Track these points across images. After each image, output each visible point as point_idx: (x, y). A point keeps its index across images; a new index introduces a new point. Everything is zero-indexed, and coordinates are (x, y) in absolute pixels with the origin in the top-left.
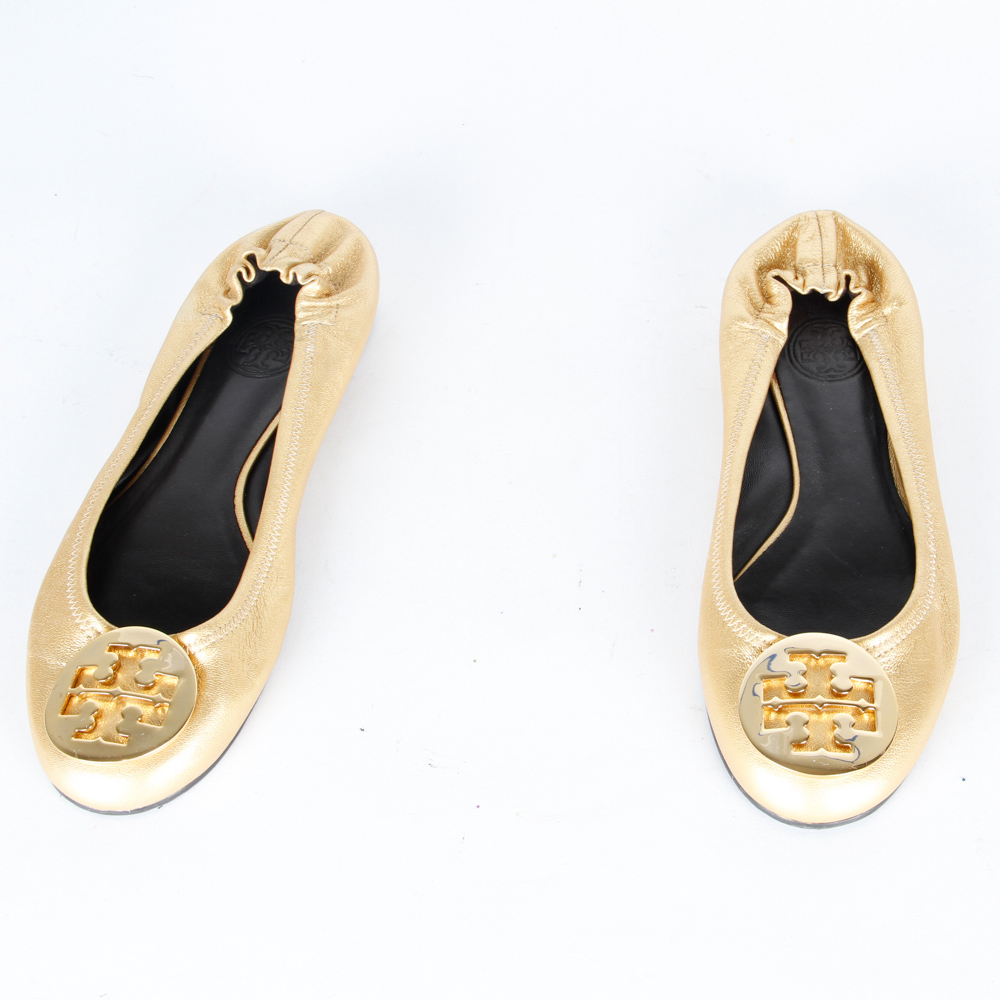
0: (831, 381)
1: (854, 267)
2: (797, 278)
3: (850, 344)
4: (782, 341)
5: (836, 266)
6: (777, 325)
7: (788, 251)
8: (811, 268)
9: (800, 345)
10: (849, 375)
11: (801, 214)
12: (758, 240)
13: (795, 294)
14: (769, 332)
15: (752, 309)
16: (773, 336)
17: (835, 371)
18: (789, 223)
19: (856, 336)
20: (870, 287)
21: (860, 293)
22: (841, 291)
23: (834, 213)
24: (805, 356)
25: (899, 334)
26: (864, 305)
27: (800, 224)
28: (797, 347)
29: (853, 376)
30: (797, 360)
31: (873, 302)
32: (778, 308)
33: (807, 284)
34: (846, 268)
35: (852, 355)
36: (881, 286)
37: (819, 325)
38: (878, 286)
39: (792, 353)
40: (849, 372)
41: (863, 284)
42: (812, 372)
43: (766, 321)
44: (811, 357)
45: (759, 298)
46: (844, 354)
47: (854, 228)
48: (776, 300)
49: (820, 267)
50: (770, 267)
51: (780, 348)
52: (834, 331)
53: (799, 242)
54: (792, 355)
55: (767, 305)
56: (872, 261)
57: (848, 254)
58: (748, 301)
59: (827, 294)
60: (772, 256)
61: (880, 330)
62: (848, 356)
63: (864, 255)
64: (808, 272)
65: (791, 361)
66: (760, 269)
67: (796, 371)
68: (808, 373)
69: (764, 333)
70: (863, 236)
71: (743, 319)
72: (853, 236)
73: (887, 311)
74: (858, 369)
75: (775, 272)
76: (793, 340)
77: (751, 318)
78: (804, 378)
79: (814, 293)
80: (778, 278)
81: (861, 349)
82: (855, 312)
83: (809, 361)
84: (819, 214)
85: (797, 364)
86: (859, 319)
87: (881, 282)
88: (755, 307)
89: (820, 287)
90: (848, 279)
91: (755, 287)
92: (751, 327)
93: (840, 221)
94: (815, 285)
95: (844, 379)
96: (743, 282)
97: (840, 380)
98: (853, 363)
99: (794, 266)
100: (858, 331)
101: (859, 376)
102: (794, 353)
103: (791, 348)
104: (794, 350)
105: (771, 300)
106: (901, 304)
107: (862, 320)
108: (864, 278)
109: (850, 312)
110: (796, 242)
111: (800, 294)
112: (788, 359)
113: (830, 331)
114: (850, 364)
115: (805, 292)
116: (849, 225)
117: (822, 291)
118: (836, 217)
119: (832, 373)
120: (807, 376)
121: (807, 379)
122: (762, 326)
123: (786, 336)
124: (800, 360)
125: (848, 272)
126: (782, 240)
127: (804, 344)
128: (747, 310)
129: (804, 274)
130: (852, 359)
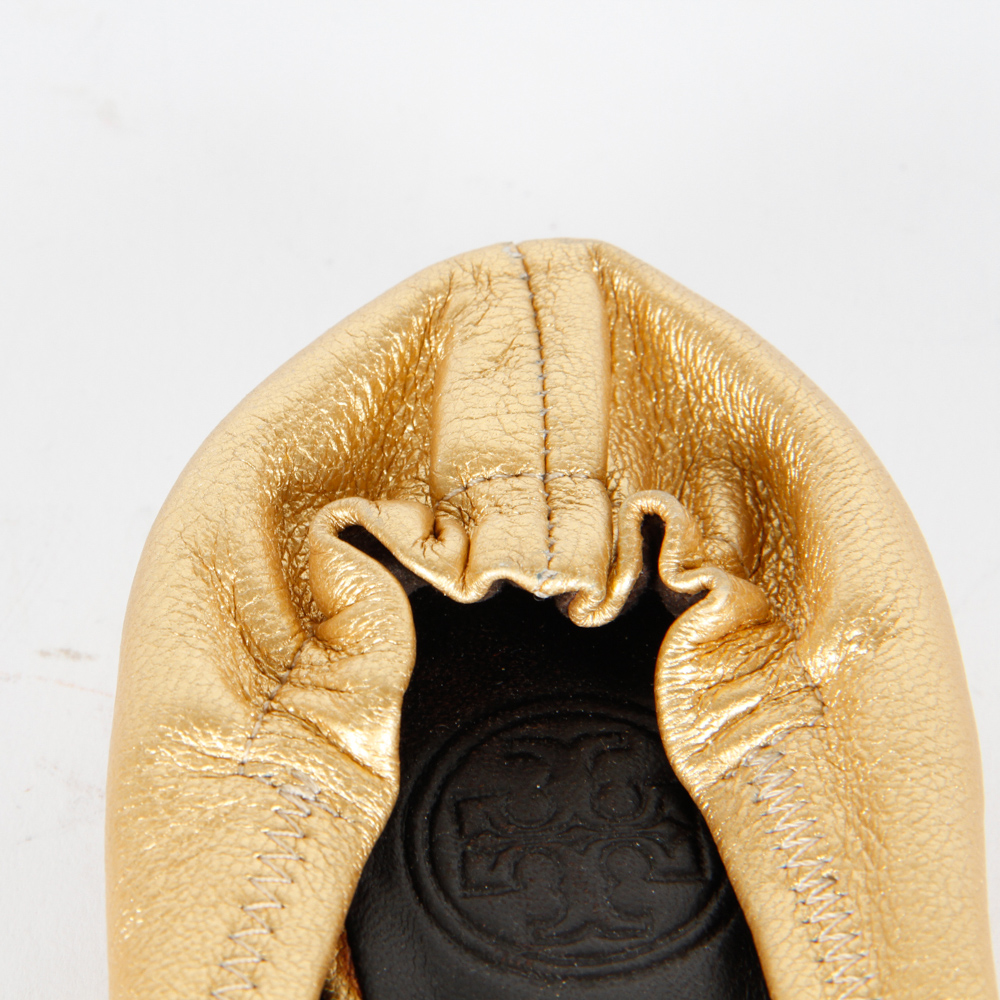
0: (590, 978)
1: (684, 480)
2: (436, 533)
3: (669, 809)
4: (375, 809)
5: (603, 478)
6: (353, 740)
7: (407, 418)
8: (499, 487)
9: (459, 818)
10: (664, 947)
11: (458, 261)
12: (279, 373)
13: (425, 601)
14: (318, 772)
15: (248, 673)
16: (335, 786)
17: (607, 932)
18: (406, 299)
19: (694, 777)
20: (749, 563)
21: (703, 593)
22: (623, 586)
23: (596, 253)
24: (479, 869)
25: (871, 768)
26: (724, 639)
27: (455, 300)
28: (448, 830)
29: (683, 952)
30: (443, 887)
31: (762, 623)
32: (357, 664)
33: (477, 558)
34: (647, 483)
35: (681, 856)
36: (798, 554)
37: (541, 730)
38: (788, 553)
39: (421, 854)
40: (668, 934)
41: (718, 549)
42: (505, 940)
43: (306, 724)
44: (504, 873)
45: (277, 624)
46: (645, 852)
47: (679, 314)
48: (347, 629)
49: (532, 483)
50: (330, 489)
51: (367, 841)
52: (599, 755)
53: (451, 380)
54: (425, 867)
55: (313, 654)
56: (760, 446)
57: (659, 419)
58: (229, 636)
59: (569, 597)
60: (336, 439)
61: (793, 750)
62: (662, 860)
63: (727, 426)
64: (482, 502)
65: (418, 888)
66: (285, 496)
67: (437, 935)
68: (488, 945)
69: (294, 777)
70: (718, 345)
71: (204, 720)
72: (676, 345)
73: (822, 662)
74: (704, 920)
75: (345, 510)
76: (429, 800)
77: (240, 714)
78: (473, 967)
79: (507, 593)
80: (357, 536)
81: (717, 833)
82: (686, 673)
83: (496, 886)
84: (536, 257)
85: (439, 902)
86: (704, 700)
87: (795, 539)
88: (263, 662)
89: (531, 570)
90: (653, 529)
91: (260, 573)
92: (241, 754)
93: (621, 282)
94: (509, 562)
95: (648, 967)
96: (210, 561)
97: (627, 973)
98: (684, 893)
99: (430, 480)
100: (702, 754)
101: (709, 950)
102: (432, 857)
103: (421, 836)
104: (432, 843)
105: (331, 628)
106: (877, 635)
107: (719, 706)
108: (727, 523)
109: (663, 674)
110: (438, 376)
111: (448, 601)
112: (406, 885)
113: (586, 752)
114: (670, 898)
115: (470, 594)
116: (658, 300)
117: (543, 587)
118: (603, 266)
119: (593, 942)
120: (485, 958)
121: (486, 972)
122: (284, 748)
123: (392, 788)
124: (456, 889)
125: (651, 502)
126: (380, 372)
127: (475, 816)
128: (226, 677)
129: (466, 518)
130: (681, 875)
